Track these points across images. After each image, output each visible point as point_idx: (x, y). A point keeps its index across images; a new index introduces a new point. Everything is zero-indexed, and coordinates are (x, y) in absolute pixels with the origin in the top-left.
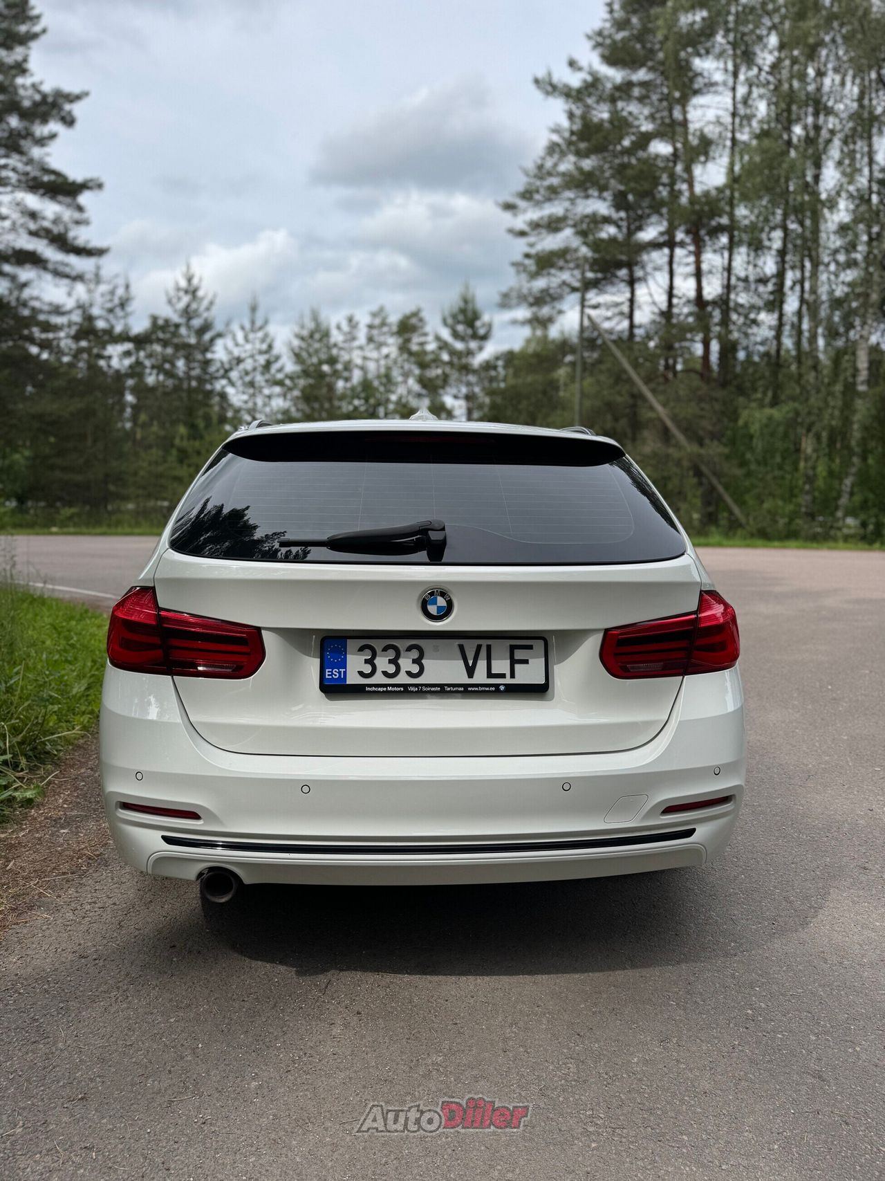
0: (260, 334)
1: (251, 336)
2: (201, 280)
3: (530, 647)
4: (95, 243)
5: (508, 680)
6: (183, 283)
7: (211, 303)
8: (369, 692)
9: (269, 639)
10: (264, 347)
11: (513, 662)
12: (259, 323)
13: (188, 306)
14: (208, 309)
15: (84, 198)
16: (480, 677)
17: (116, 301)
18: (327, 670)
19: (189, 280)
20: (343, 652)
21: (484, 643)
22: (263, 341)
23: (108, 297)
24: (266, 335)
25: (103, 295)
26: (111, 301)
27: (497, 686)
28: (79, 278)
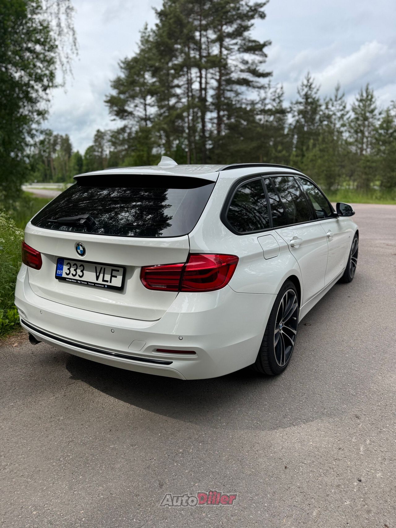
0: (339, 102)
1: (335, 103)
2: (314, 79)
3: (118, 271)
4: (267, 70)
5: (109, 284)
6: (305, 82)
7: (318, 90)
8: (67, 281)
9: (43, 257)
10: (341, 108)
11: (112, 276)
12: (339, 97)
13: (306, 93)
14: (316, 93)
15: (265, 50)
16: (100, 281)
17: (277, 96)
18: (58, 270)
19: (308, 81)
20: (62, 264)
21: (103, 267)
22: (341, 105)
23: (273, 94)
24: (342, 102)
25: (271, 93)
26: (275, 95)
27: (104, 285)
28: (262, 87)
